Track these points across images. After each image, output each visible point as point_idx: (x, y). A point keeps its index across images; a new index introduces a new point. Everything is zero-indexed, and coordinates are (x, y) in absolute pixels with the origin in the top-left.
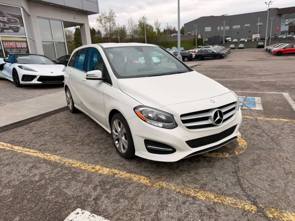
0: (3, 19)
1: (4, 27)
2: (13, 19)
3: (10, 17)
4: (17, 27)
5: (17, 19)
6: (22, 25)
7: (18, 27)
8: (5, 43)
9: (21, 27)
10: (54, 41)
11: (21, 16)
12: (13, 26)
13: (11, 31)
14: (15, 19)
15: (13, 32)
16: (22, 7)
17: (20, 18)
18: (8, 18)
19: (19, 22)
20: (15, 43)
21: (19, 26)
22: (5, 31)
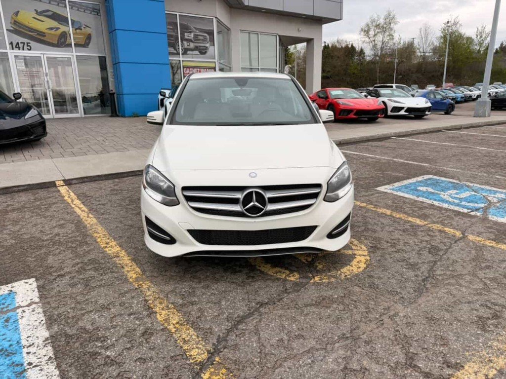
0: (188, 36)
1: (188, 47)
2: (202, 36)
3: (198, 33)
4: (205, 46)
5: (206, 35)
6: (212, 43)
7: (207, 47)
8: (187, 70)
9: (210, 47)
10: (260, 68)
11: (213, 30)
12: (200, 46)
13: (197, 52)
14: (204, 36)
15: (199, 53)
16: (216, 18)
17: (211, 33)
18: (195, 35)
19: (208, 40)
20: (199, 69)
21: (208, 45)
22: (189, 52)
